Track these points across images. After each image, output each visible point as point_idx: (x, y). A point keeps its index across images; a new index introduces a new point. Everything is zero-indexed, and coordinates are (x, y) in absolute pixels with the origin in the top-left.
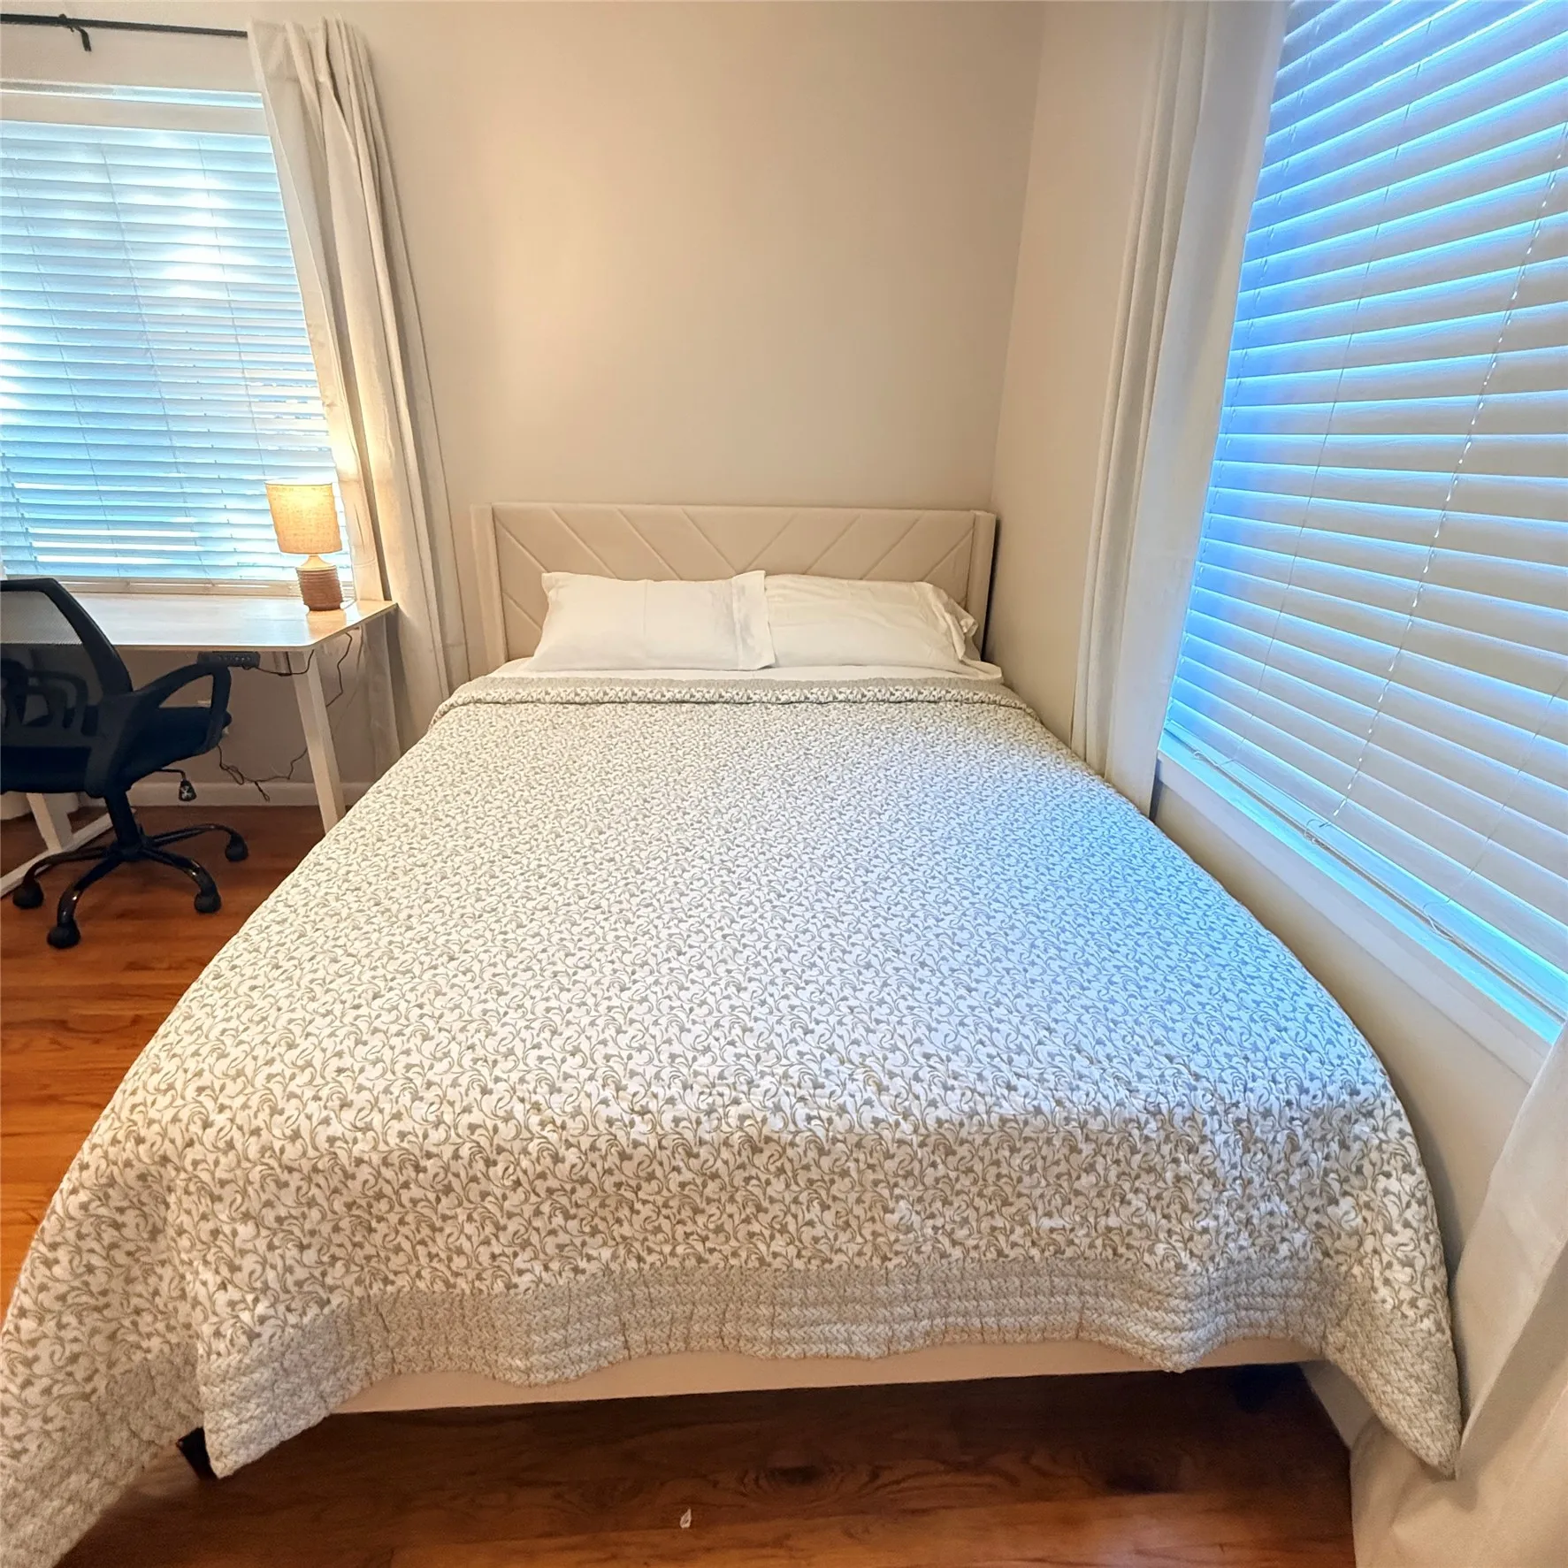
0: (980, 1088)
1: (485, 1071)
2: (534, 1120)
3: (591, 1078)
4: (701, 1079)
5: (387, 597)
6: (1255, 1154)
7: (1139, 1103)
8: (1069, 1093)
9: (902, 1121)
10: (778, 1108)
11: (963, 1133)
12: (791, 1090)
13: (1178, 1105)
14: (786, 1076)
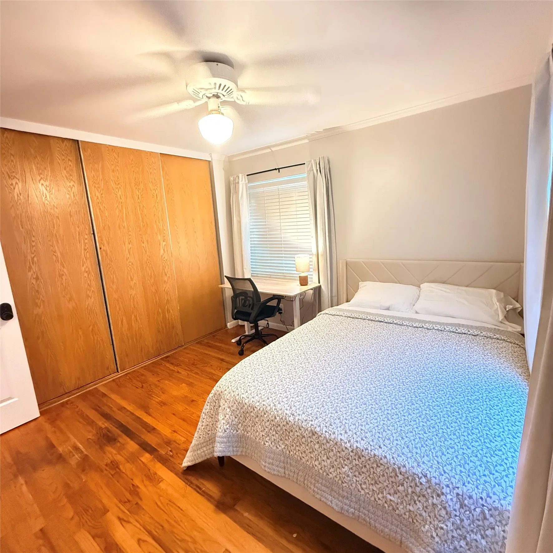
0: (371, 443)
1: (270, 395)
2: (274, 408)
3: (287, 404)
4: (307, 413)
5: (319, 283)
6: (466, 511)
7: (420, 470)
8: (397, 456)
9: (348, 443)
10: (320, 426)
11: (363, 453)
12: (325, 423)
13: (434, 477)
14: (325, 420)
